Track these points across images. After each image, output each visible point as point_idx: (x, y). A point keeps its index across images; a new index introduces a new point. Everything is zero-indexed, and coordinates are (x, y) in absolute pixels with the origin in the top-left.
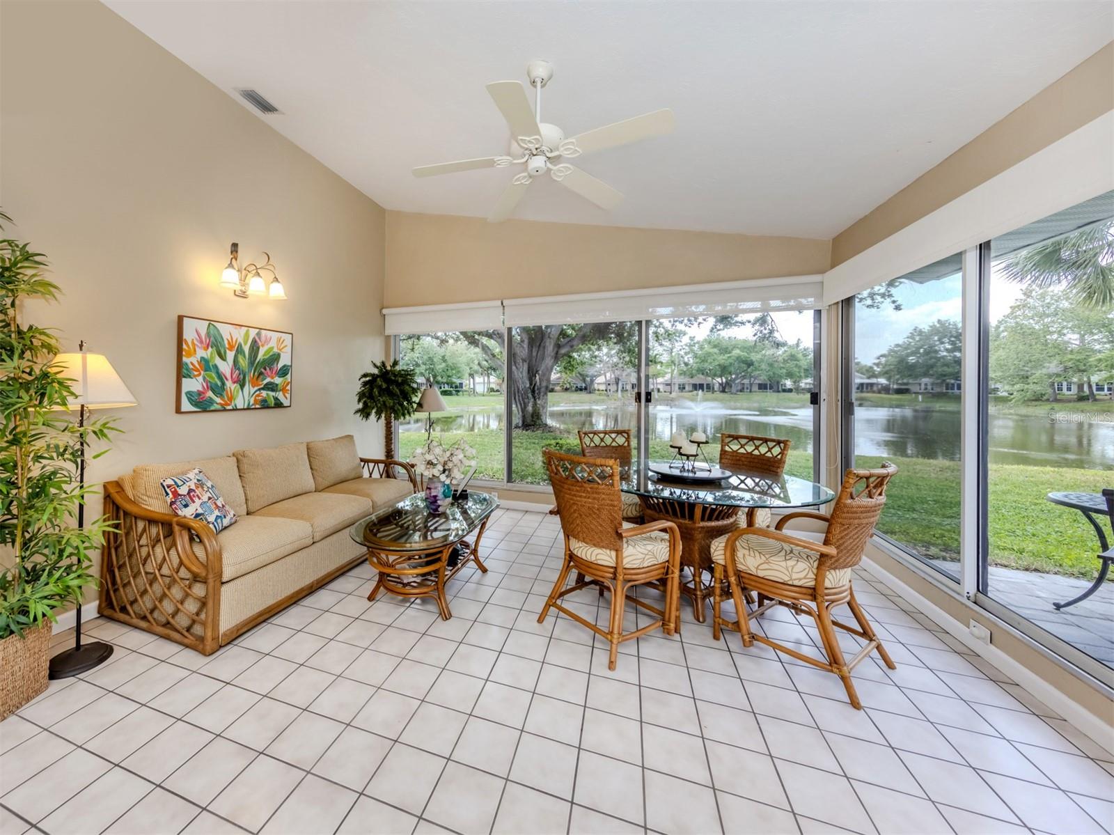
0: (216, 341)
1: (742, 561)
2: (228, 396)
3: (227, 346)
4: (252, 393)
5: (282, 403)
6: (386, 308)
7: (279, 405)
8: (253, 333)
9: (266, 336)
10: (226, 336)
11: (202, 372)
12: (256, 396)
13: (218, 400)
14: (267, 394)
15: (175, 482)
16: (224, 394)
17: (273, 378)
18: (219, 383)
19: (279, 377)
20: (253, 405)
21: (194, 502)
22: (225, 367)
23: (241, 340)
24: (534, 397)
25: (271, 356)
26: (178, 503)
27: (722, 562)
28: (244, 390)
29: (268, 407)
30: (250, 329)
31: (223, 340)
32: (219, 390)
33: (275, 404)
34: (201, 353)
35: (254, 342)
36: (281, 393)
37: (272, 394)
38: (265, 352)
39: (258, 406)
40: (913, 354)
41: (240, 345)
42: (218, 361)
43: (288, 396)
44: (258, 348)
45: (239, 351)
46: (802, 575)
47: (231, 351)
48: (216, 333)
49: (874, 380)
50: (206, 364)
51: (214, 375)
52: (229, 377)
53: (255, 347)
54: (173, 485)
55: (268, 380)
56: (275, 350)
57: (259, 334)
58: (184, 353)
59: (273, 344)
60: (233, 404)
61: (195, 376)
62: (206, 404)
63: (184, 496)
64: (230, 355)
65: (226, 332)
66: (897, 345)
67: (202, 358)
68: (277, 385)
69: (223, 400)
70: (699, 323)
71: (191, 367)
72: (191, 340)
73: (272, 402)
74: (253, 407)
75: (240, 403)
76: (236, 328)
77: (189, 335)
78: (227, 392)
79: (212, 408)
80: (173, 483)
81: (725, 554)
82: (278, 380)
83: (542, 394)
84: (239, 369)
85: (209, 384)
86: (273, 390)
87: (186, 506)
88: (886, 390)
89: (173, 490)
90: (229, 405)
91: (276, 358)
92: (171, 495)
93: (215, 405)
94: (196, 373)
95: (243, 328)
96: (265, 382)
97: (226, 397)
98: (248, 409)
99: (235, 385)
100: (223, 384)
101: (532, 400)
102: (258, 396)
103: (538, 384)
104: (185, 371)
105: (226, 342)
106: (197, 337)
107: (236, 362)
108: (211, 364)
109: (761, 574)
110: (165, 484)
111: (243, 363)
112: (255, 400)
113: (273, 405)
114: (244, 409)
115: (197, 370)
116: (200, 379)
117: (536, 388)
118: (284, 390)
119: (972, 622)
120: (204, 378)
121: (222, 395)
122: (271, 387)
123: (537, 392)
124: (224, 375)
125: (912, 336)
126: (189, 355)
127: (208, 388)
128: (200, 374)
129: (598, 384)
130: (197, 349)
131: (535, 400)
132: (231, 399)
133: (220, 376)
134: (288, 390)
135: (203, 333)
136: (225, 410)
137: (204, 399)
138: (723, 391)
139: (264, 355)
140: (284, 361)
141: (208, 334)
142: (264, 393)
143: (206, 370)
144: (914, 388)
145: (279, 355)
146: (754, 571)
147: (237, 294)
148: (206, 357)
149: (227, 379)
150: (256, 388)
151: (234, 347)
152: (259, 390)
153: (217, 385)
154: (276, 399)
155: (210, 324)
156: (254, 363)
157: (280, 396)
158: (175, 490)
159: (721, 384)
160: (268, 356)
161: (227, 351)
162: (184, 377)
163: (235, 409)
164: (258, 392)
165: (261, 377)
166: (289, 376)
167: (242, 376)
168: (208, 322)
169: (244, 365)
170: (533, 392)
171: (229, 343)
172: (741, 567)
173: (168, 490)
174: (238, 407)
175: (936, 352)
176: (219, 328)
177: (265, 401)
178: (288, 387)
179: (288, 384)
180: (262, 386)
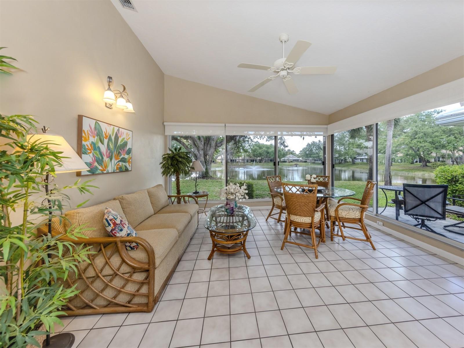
0: (99, 132)
1: (340, 214)
2: (104, 165)
3: (104, 136)
4: (115, 164)
5: (128, 169)
6: (166, 122)
7: (127, 170)
8: (116, 129)
9: (121, 132)
10: (104, 130)
11: (92, 151)
12: (117, 165)
13: (100, 168)
14: (122, 164)
15: (114, 217)
16: (103, 164)
17: (124, 155)
18: (100, 158)
19: (127, 155)
20: (116, 170)
21: (124, 227)
22: (103, 148)
23: (111, 133)
24: (206, 165)
25: (124, 143)
26: (117, 229)
27: (334, 216)
28: (112, 162)
29: (122, 171)
30: (115, 127)
31: (102, 132)
32: (100, 161)
33: (125, 169)
34: (92, 139)
35: (116, 134)
36: (128, 163)
37: (124, 164)
38: (121, 140)
39: (118, 171)
40: (308, 151)
41: (110, 136)
42: (100, 144)
43: (130, 165)
44: (118, 138)
45: (110, 139)
46: (358, 215)
47: (106, 139)
48: (99, 127)
49: (299, 159)
50: (94, 146)
51: (98, 153)
52: (105, 154)
53: (117, 138)
54: (113, 219)
55: (122, 156)
56: (125, 140)
57: (118, 130)
58: (83, 139)
59: (124, 136)
60: (107, 170)
61: (89, 153)
62: (94, 170)
63: (119, 224)
64: (106, 141)
65: (104, 127)
66: (304, 148)
67: (92, 142)
68: (126, 159)
69: (102, 167)
70: (263, 138)
71: (87, 147)
72: (87, 131)
73: (124, 169)
74: (116, 171)
75: (110, 169)
76: (108, 126)
77: (86, 128)
78: (104, 163)
79: (97, 173)
80: (113, 218)
81: (335, 213)
82: (126, 156)
83: (209, 164)
84: (109, 150)
85: (96, 158)
86: (124, 162)
87: (121, 230)
88: (301, 161)
89: (113, 222)
90: (105, 170)
91: (125, 144)
92: (112, 225)
93: (98, 170)
94: (89, 151)
95: (112, 126)
96: (121, 157)
97: (104, 166)
98: (114, 172)
99: (108, 159)
100: (102, 158)
101: (205, 166)
102: (118, 165)
103: (208, 159)
104: (84, 150)
105: (104, 133)
106: (90, 129)
107: (108, 145)
108: (96, 146)
109: (347, 217)
110: (108, 219)
111: (112, 146)
112: (117, 168)
113: (124, 170)
114: (111, 173)
115: (90, 150)
116: (91, 155)
117: (207, 161)
118: (129, 162)
119: (378, 222)
120: (93, 154)
121: (102, 165)
122: (123, 160)
123: (207, 163)
124: (103, 153)
125: (307, 145)
126: (86, 140)
127: (95, 160)
128: (91, 152)
129: (218, 160)
130: (90, 136)
131: (207, 166)
132: (106, 167)
133: (101, 154)
134: (130, 162)
135: (93, 127)
136: (103, 174)
137: (93, 167)
138: (260, 162)
139: (121, 142)
140: (129, 146)
141: (95, 128)
142: (121, 163)
143: (94, 150)
144: (308, 161)
145: (127, 142)
146: (344, 217)
147: (107, 106)
148: (94, 142)
149: (104, 155)
150: (117, 161)
151: (108, 137)
152: (119, 161)
153: (99, 158)
154: (126, 167)
155: (96, 122)
156: (116, 146)
157: (127, 164)
158: (115, 221)
159: (259, 160)
160: (122, 143)
161: (104, 139)
162: (83, 154)
163: (108, 173)
164: (118, 163)
165: (119, 154)
166: (131, 154)
167: (111, 154)
168: (96, 121)
169: (112, 147)
170: (206, 162)
171: (105, 134)
172: (340, 216)
173: (110, 222)
174: (109, 172)
175: (313, 150)
176: (100, 124)
177: (121, 168)
178: (131, 161)
179: (130, 159)
180: (120, 160)
